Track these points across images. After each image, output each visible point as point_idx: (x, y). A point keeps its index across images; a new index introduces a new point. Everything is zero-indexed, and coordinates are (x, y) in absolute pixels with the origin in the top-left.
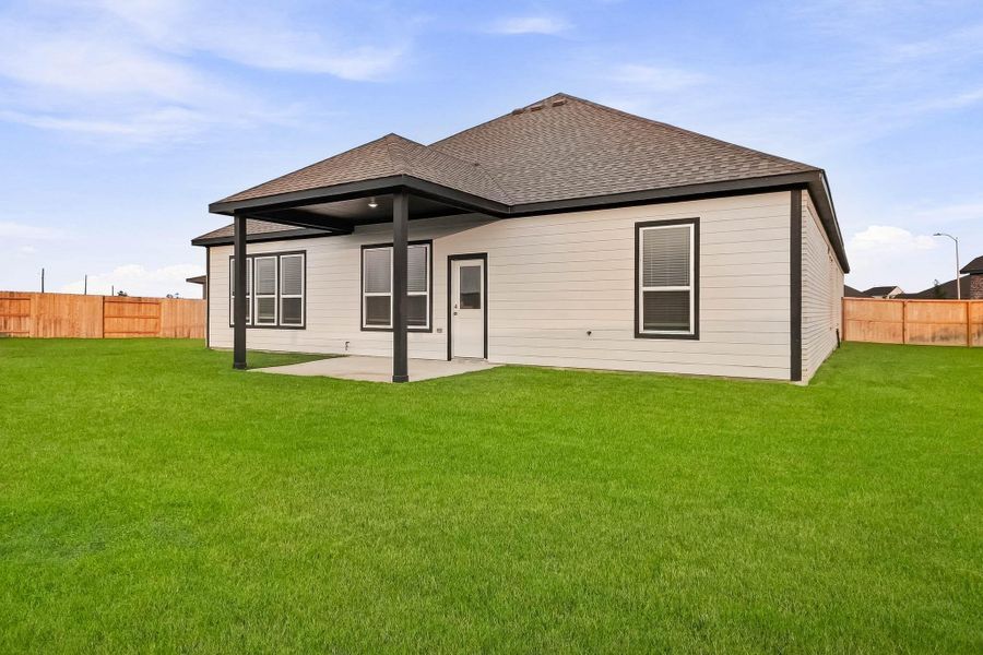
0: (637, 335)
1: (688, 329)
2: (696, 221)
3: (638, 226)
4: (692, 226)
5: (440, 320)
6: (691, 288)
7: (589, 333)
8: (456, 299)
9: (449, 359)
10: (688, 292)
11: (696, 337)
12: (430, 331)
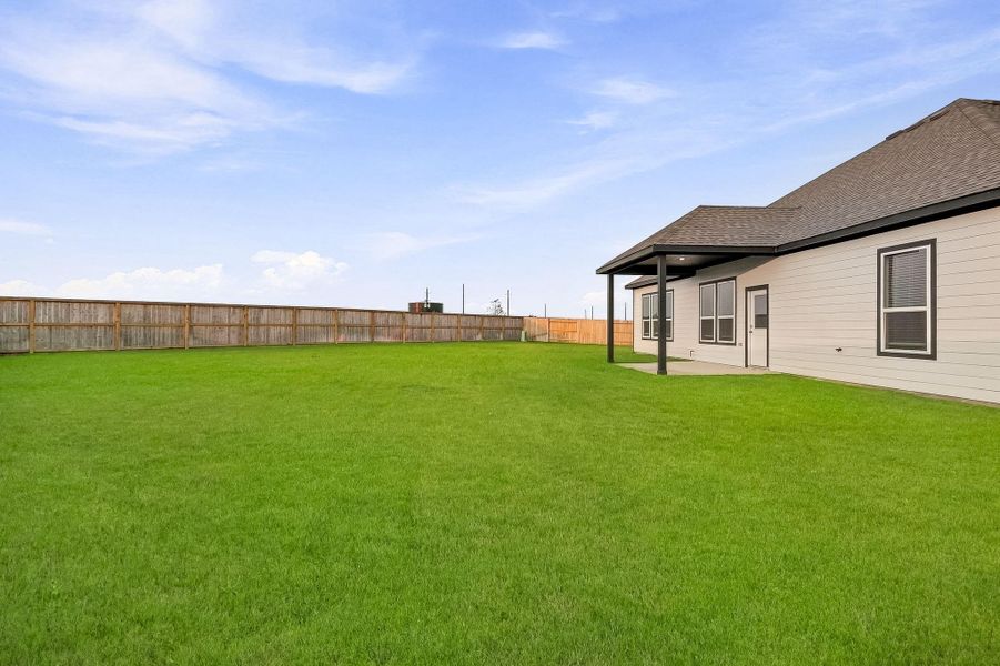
0: (880, 353)
1: (924, 348)
2: (933, 242)
3: (880, 251)
4: (928, 247)
5: (741, 338)
6: (928, 309)
7: (840, 349)
8: (752, 321)
9: (747, 366)
10: (925, 313)
11: (933, 357)
12: (735, 344)
